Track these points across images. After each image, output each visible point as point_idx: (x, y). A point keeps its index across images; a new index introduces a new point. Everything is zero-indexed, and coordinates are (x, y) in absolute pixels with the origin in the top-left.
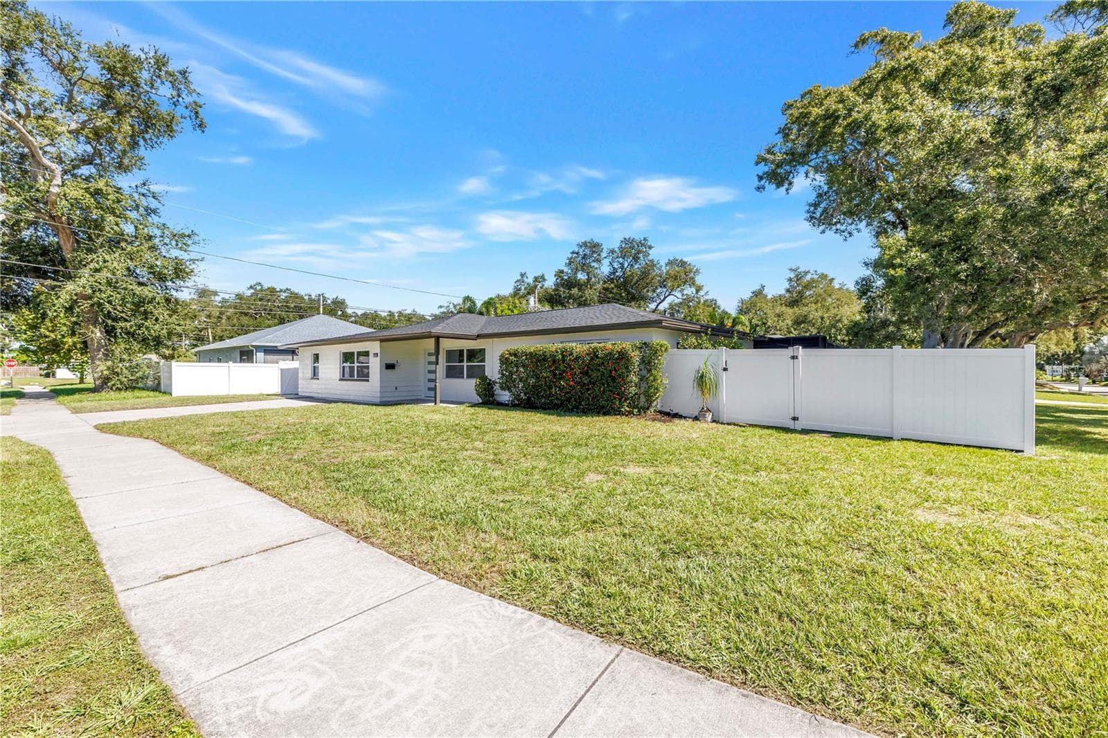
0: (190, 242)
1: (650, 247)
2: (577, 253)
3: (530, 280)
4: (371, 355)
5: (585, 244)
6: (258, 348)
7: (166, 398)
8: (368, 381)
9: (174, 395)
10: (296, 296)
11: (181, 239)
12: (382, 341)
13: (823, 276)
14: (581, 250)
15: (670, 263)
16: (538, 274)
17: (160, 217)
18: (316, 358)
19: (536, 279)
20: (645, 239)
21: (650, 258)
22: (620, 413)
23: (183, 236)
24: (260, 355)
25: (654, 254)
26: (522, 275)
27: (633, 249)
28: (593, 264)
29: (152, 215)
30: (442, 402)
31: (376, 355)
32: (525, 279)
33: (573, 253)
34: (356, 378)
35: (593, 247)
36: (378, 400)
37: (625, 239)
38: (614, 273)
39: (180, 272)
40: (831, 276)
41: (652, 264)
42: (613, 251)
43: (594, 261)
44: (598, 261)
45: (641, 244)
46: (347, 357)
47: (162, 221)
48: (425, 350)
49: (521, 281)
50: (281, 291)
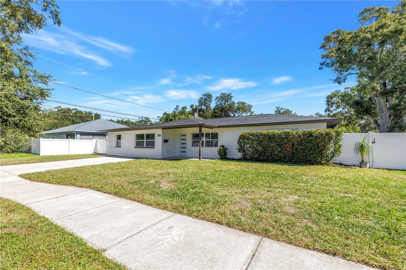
0: (48, 80)
1: (232, 97)
2: (202, 98)
3: (180, 109)
4: (156, 136)
5: (206, 95)
6: (77, 133)
7: (37, 156)
8: (154, 148)
9: (41, 155)
10: (80, 112)
11: (44, 78)
12: (163, 129)
13: (288, 110)
14: (204, 97)
15: (238, 103)
16: (184, 106)
17: (33, 66)
18: (119, 137)
19: (183, 108)
20: (230, 94)
21: (232, 101)
22: (322, 164)
23: (44, 77)
24: (78, 136)
25: (233, 100)
26: (177, 106)
27: (226, 97)
28: (208, 103)
29: (29, 66)
30: (202, 158)
31: (159, 135)
32: (178, 108)
33: (200, 98)
34: (145, 146)
35: (208, 97)
36: (161, 157)
37: (222, 93)
38: (217, 106)
39: (43, 94)
40: (291, 110)
41: (233, 103)
42: (218, 98)
43: (208, 101)
44: (210, 101)
45: (228, 95)
46: (140, 137)
47: (34, 68)
48: (179, 134)
49: (177, 108)
50: (73, 109)
